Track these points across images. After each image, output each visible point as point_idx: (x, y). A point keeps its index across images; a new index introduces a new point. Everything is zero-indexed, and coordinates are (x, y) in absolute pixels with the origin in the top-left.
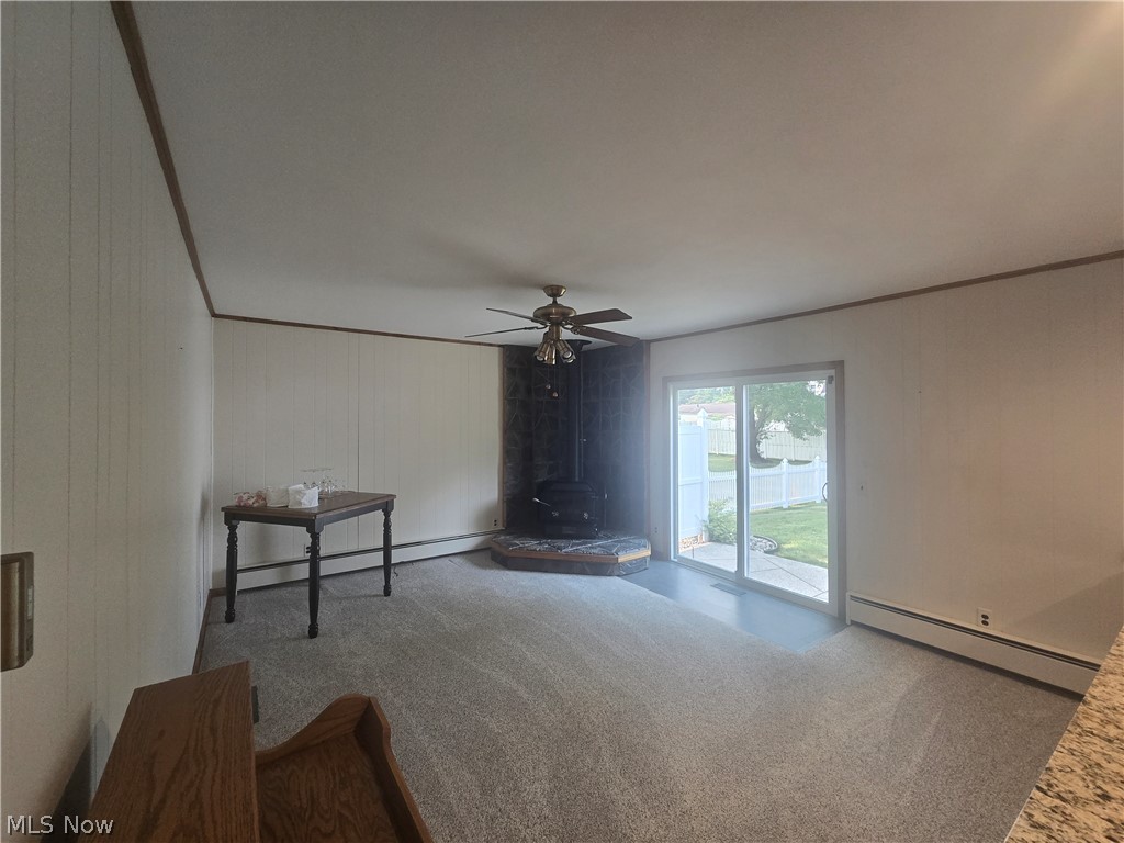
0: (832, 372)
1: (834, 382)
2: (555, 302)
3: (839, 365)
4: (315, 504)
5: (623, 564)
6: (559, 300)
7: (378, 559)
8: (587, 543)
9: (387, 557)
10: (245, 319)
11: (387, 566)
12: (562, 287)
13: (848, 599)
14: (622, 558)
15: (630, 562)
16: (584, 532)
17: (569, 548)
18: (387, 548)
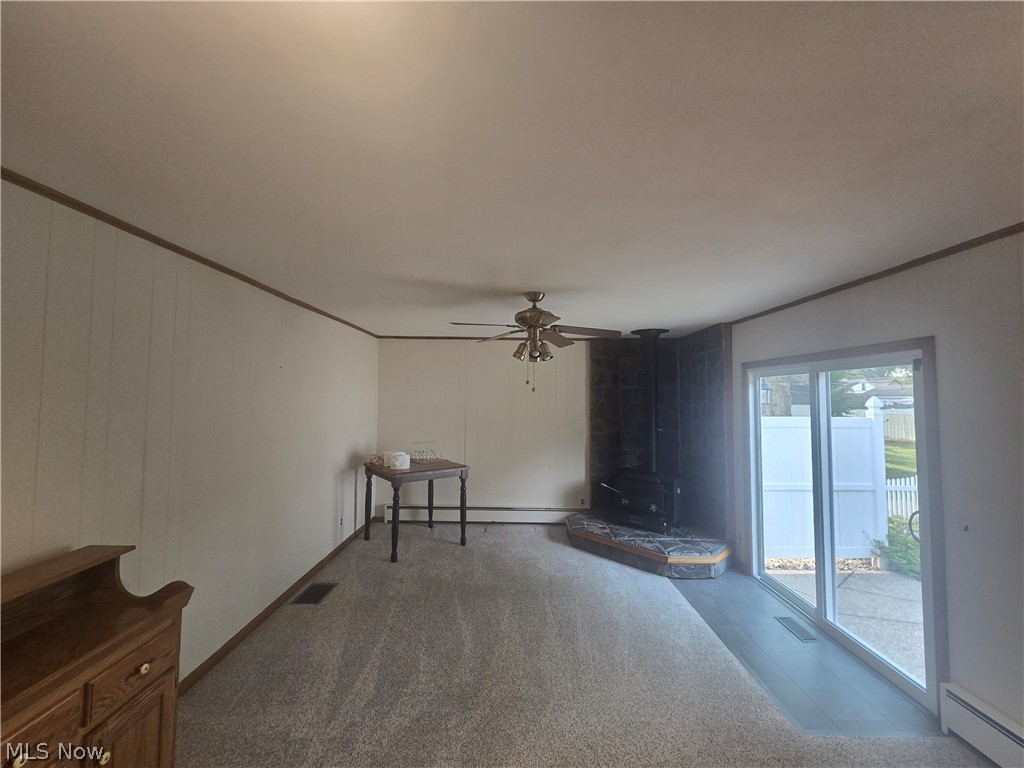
0: (918, 353)
1: (921, 368)
2: (534, 306)
3: (928, 343)
4: (406, 466)
5: (676, 565)
6: (539, 305)
7: (456, 516)
8: (647, 536)
9: (463, 516)
10: (395, 337)
11: (463, 522)
12: (540, 293)
13: (943, 694)
14: (674, 558)
15: (687, 566)
16: (652, 524)
17: (626, 537)
18: (463, 508)
